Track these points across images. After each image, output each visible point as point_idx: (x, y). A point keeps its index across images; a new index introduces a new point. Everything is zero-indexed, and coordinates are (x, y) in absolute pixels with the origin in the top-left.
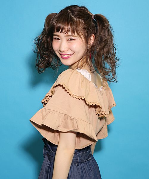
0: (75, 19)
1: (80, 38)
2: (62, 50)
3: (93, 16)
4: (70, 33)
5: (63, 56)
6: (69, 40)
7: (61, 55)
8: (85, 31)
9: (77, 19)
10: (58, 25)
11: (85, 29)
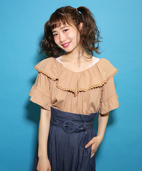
0: (63, 14)
1: (72, 27)
2: (62, 40)
3: (77, 9)
4: (62, 26)
5: (64, 45)
6: (65, 31)
7: (63, 45)
8: (74, 21)
9: (65, 14)
10: (52, 24)
11: (73, 19)
